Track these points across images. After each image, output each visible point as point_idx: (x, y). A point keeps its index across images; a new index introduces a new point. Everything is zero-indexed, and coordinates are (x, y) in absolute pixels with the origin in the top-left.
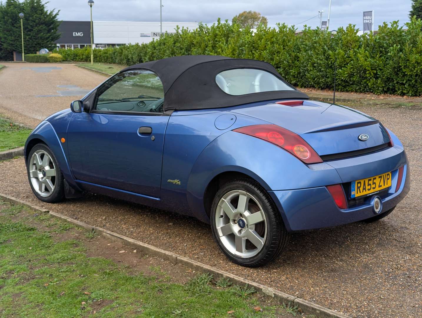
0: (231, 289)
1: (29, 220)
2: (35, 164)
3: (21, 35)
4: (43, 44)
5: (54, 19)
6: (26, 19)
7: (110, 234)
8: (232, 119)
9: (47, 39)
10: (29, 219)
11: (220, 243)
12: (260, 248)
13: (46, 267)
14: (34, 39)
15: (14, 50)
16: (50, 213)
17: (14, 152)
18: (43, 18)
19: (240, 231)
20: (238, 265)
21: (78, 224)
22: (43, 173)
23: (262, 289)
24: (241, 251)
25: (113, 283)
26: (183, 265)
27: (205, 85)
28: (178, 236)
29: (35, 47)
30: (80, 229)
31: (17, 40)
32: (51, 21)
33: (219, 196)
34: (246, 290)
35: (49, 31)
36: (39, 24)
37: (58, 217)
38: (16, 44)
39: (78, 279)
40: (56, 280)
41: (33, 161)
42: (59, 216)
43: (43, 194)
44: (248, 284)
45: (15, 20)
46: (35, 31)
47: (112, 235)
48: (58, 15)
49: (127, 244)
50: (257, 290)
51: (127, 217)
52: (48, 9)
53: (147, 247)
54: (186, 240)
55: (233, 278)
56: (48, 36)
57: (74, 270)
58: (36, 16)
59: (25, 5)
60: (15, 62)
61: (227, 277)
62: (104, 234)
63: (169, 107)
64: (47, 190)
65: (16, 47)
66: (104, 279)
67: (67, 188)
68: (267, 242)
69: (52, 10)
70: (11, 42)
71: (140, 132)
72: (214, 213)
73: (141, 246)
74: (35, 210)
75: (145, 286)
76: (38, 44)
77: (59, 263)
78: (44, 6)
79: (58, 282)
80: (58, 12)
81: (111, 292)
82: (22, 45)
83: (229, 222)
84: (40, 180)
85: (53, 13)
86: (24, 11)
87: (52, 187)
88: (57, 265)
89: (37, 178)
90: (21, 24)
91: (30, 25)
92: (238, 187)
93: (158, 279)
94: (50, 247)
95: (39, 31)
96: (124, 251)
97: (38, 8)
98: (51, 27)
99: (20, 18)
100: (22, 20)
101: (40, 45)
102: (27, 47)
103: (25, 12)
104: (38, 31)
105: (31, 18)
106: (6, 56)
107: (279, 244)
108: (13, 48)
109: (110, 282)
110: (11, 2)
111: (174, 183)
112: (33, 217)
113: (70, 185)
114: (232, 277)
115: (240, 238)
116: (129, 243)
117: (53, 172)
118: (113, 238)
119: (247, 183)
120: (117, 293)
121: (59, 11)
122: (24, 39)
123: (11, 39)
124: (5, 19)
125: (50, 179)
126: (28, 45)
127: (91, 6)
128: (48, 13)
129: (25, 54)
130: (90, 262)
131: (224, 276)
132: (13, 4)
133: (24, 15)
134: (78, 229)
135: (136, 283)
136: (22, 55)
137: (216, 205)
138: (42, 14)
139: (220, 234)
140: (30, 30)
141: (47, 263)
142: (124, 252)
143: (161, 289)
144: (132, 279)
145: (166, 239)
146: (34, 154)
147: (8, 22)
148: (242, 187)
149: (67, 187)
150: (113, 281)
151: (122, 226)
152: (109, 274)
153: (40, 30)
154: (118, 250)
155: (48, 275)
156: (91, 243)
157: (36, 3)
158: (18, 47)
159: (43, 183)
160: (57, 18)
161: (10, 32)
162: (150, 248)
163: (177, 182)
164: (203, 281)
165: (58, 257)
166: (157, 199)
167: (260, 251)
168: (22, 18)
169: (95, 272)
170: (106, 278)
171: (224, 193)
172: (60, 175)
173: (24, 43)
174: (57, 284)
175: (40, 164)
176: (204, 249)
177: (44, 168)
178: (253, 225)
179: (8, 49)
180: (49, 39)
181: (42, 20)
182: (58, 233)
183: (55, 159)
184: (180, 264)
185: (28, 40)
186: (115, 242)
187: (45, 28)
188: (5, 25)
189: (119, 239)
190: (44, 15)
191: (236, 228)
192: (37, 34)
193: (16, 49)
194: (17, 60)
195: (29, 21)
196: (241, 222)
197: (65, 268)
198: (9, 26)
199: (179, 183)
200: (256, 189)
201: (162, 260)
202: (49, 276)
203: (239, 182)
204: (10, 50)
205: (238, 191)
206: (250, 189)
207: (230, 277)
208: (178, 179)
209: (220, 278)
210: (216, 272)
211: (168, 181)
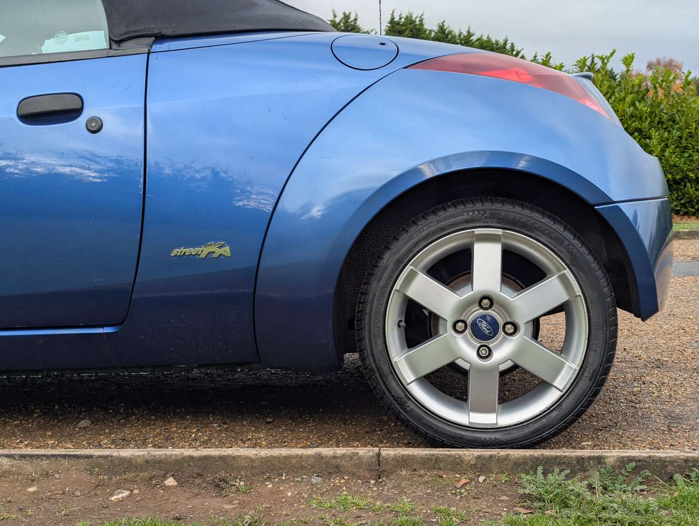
7: (9, 456)
8: (384, 44)
19: (478, 352)
47: (22, 456)
49: (113, 468)
63: (132, 28)
92: (470, 220)
96: (127, 493)
111: (203, 255)
131: (610, 461)
137: (386, 290)
139: (407, 375)
163: (215, 249)
171: (415, 250)
184: (402, 473)
186: (46, 475)
196: (484, 324)
199: (226, 251)
205: (473, 231)
206: (518, 218)
207: (634, 457)
208: (215, 240)
209: (590, 472)
210: (571, 457)
211: (172, 255)
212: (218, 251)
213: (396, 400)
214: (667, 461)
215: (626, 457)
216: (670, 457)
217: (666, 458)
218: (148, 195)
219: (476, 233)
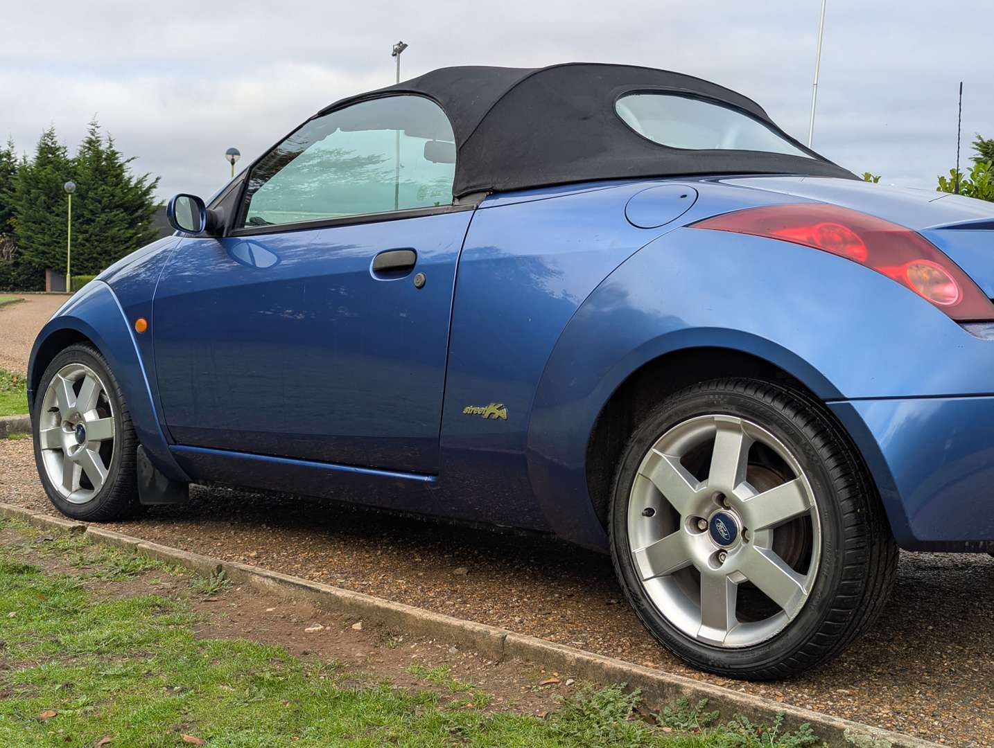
0: (721, 732)
1: (21, 550)
2: (55, 410)
3: (67, 232)
4: (116, 253)
5: (144, 198)
6: (81, 195)
7: (274, 579)
8: (685, 196)
9: (126, 242)
10: (21, 547)
11: (643, 601)
12: (791, 609)
13: (54, 663)
14: (97, 241)
15: (49, 267)
16: (89, 529)
17: (11, 423)
18: (120, 194)
19: (717, 558)
20: (711, 673)
21: (172, 557)
22: (76, 434)
23: (841, 731)
24: (721, 626)
25: (284, 711)
26: (528, 660)
27: (585, 119)
28: (488, 598)
29: (96, 259)
30: (177, 570)
31: (55, 242)
32: (139, 202)
33: (640, 441)
34: (778, 735)
35: (132, 224)
36: (110, 209)
37: (111, 539)
38: (53, 253)
39: (161, 698)
40: (83, 699)
41: (53, 401)
42: (116, 538)
43: (76, 497)
44: (785, 716)
45: (53, 198)
46: (98, 222)
47: (281, 581)
48: (155, 187)
49: (331, 605)
50: (821, 735)
51: (323, 554)
52: (132, 175)
53: (400, 609)
54: (516, 610)
55: (723, 697)
56: (129, 235)
57: (149, 673)
58: (103, 190)
59: (79, 165)
60: (47, 294)
61: (699, 695)
62: (256, 579)
63: (472, 184)
64: (86, 484)
65: (51, 260)
66: (255, 699)
67: (144, 474)
68: (821, 586)
69: (141, 176)
70: (41, 248)
71: (378, 266)
72: (623, 501)
73: (378, 607)
74: (45, 526)
75: (401, 719)
76: (106, 252)
77: (99, 654)
78: (124, 167)
79: (89, 708)
80: (156, 182)
81: (280, 736)
82: (67, 254)
83: (676, 527)
84: (69, 453)
85: (144, 183)
86: (76, 177)
87: (103, 474)
88: (92, 659)
89: (59, 451)
90: (68, 207)
91: (88, 209)
92: (711, 404)
93: (443, 700)
94: (76, 612)
95: (110, 223)
96: (321, 627)
97: (110, 170)
98: (137, 214)
99: (65, 194)
100: (70, 196)
101: (110, 256)
102: (78, 259)
103: (80, 179)
104: (106, 224)
105: (91, 194)
106: (28, 279)
107: (865, 591)
108: (46, 262)
109: (276, 709)
110: (48, 157)
111: (486, 416)
112: (35, 542)
113: (156, 463)
114: (720, 694)
115: (718, 580)
116: (338, 601)
117: (107, 428)
118: (284, 592)
119: (745, 388)
120: (302, 741)
121: (157, 179)
122: (72, 240)
123: (42, 241)
124: (32, 195)
125: (98, 449)
126: (82, 254)
127: (233, 163)
128: (133, 183)
129: (71, 276)
130: (206, 651)
131: (687, 692)
132: (52, 162)
133: (77, 187)
134: (173, 569)
135: (367, 710)
136: (65, 278)
137: (631, 472)
138: (117, 185)
139: (645, 570)
140: (89, 222)
141: (61, 652)
142: (319, 631)
143: (460, 730)
144: (353, 698)
145: (454, 605)
146: (54, 379)
147: (38, 203)
148: (729, 403)
149: (146, 470)
150: (285, 703)
151: (311, 572)
152: (271, 684)
153: (112, 222)
154: (301, 623)
155: (58, 686)
156: (213, 605)
157: (105, 159)
158: (59, 260)
159: (77, 462)
160: (151, 196)
161: (40, 225)
162: (408, 612)
163: (495, 411)
164: (610, 707)
165: (100, 637)
166: (426, 479)
167: (792, 618)
168: (71, 194)
169: (222, 680)
170: (261, 695)
171: (659, 432)
172: (127, 435)
173: (71, 251)
174: (86, 712)
175: (70, 407)
176: (580, 632)
177: (81, 417)
178: (767, 532)
179: (34, 264)
180: (130, 243)
181: (117, 198)
182: (106, 582)
183: (116, 385)
184: (517, 660)
185: (80, 244)
186: (290, 601)
187: (124, 216)
188: (31, 208)
189: (304, 591)
190: (122, 187)
191: (701, 548)
192: (102, 230)
193: (52, 263)
194: (52, 290)
195: (86, 201)
196: (721, 526)
197: (118, 666)
198: (39, 212)
199: (503, 413)
200: (778, 406)
201: (453, 650)
202: (62, 688)
203: (714, 388)
204: (39, 265)
205: (713, 418)
206: (757, 406)
207: (708, 693)
208: (497, 402)
209: (669, 699)
210: (653, 679)
211: (464, 412)
212: (498, 413)
213: (632, 596)
214: (737, 706)
215: (701, 691)
216: (741, 702)
217: (737, 701)
218: (451, 352)
219: (715, 419)
